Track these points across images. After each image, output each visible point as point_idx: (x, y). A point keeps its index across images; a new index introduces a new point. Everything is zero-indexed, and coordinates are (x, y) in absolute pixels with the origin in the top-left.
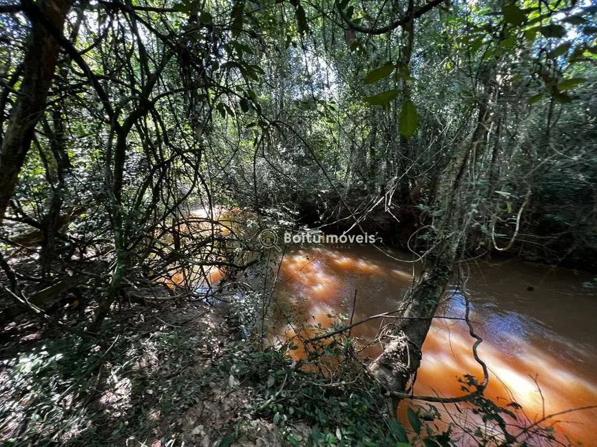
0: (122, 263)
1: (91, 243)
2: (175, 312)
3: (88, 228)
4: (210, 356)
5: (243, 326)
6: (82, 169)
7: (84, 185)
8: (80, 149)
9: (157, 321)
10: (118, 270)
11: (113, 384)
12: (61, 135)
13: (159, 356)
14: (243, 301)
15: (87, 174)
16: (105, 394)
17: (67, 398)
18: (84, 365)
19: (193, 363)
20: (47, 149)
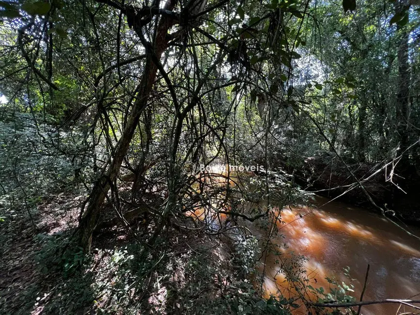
0: (171, 202)
1: (156, 183)
2: (197, 240)
3: (156, 175)
4: (220, 287)
5: (246, 267)
6: (156, 140)
7: (157, 150)
8: (158, 129)
9: (186, 245)
10: (169, 206)
11: (157, 290)
12: (150, 122)
13: (186, 275)
14: (245, 243)
15: (159, 144)
16: (152, 295)
17: (132, 289)
18: (143, 268)
19: (207, 290)
20: (143, 130)
